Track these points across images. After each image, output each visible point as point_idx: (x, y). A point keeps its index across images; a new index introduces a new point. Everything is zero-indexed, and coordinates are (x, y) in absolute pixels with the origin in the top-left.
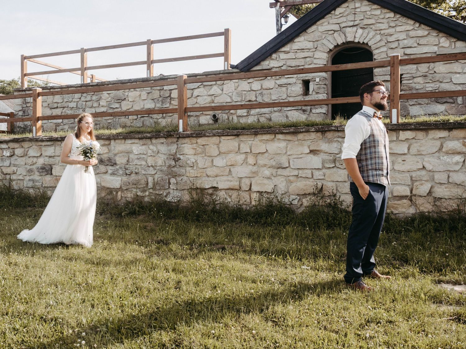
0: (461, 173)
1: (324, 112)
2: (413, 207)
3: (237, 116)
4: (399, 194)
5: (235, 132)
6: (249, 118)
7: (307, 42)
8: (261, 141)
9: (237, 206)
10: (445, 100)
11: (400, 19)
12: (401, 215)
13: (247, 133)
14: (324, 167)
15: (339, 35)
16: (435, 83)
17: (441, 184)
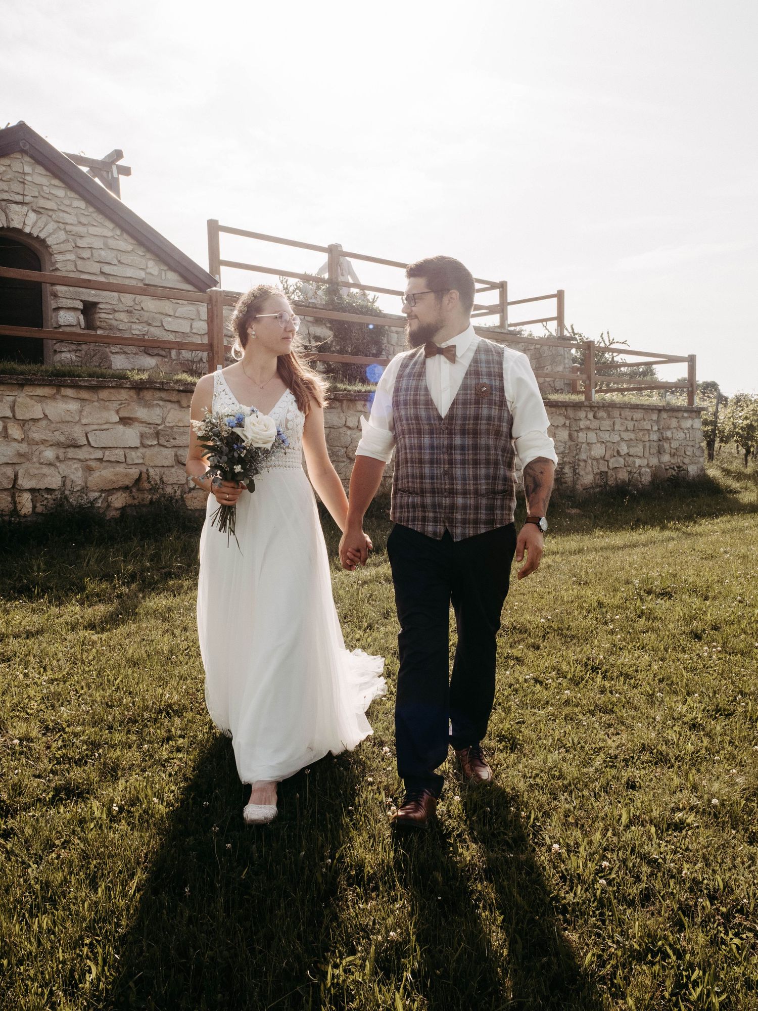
8: (31, 397)
10: (156, 352)
11: (94, 215)
14: (143, 445)
16: (142, 324)
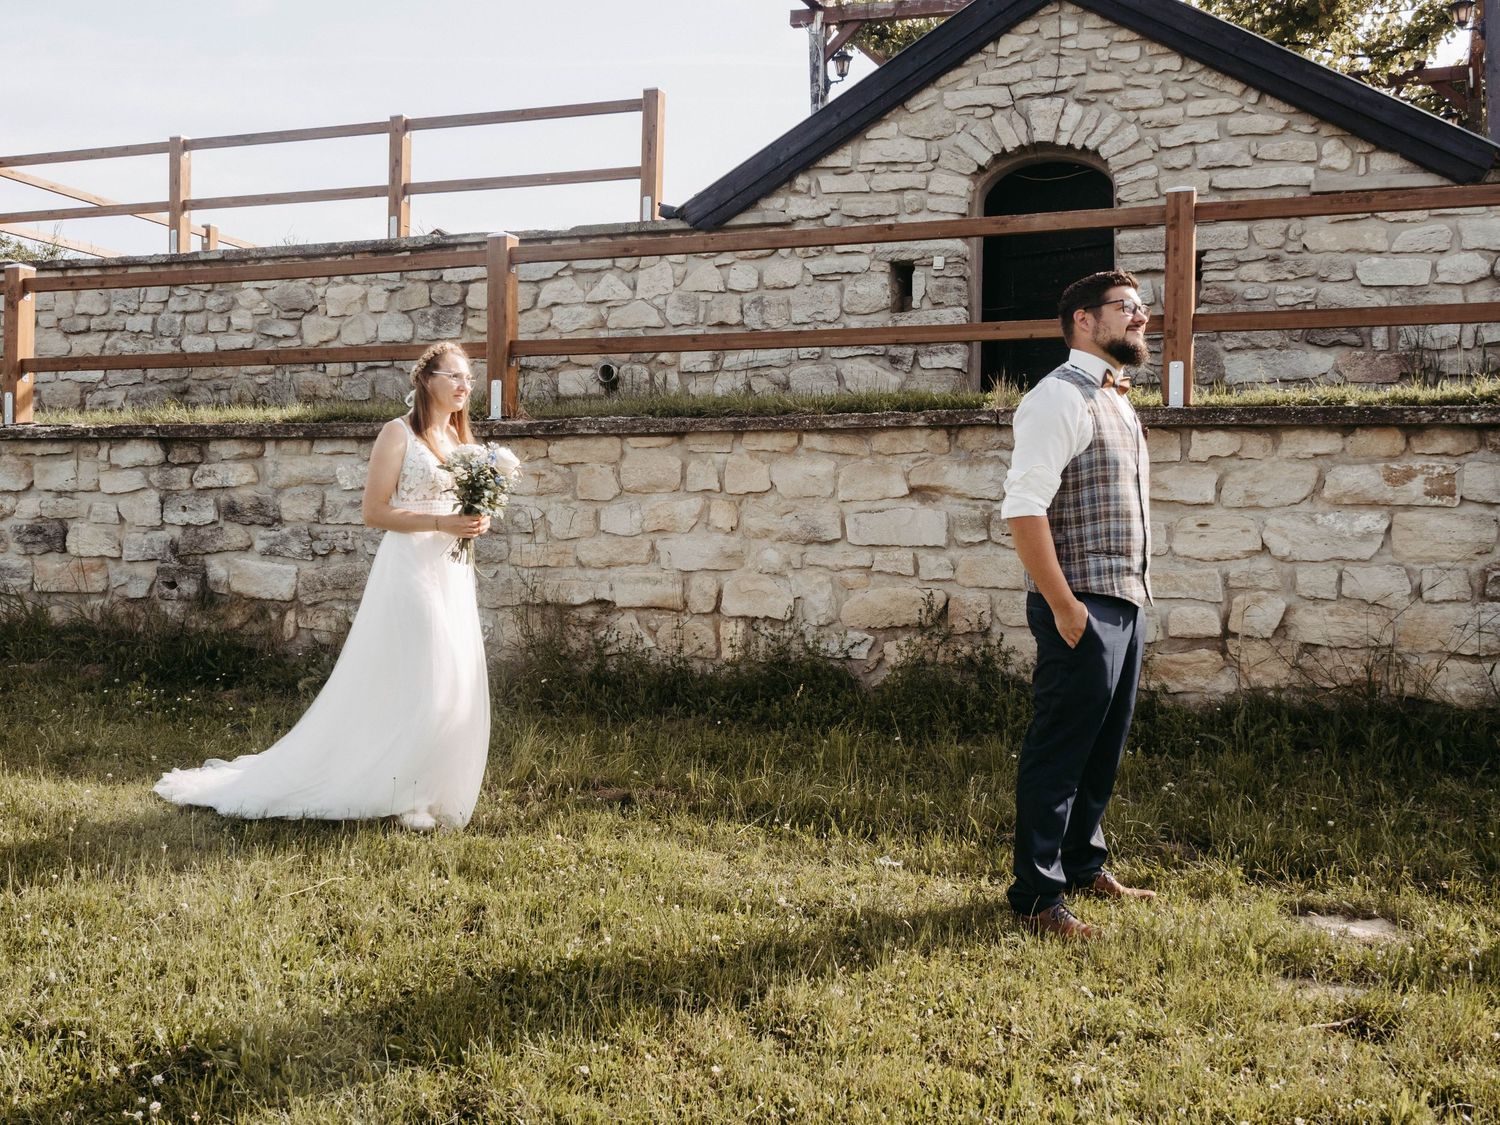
0: (1377, 569)
1: (959, 365)
2: (1229, 671)
3: (679, 372)
4: (1188, 632)
5: (672, 423)
6: (719, 381)
7: (906, 140)
8: (754, 454)
9: (673, 664)
10: (1334, 337)
11: (1200, 77)
12: (1193, 699)
13: (709, 428)
14: (952, 541)
15: (1009, 120)
16: (1304, 282)
17: (1315, 600)
